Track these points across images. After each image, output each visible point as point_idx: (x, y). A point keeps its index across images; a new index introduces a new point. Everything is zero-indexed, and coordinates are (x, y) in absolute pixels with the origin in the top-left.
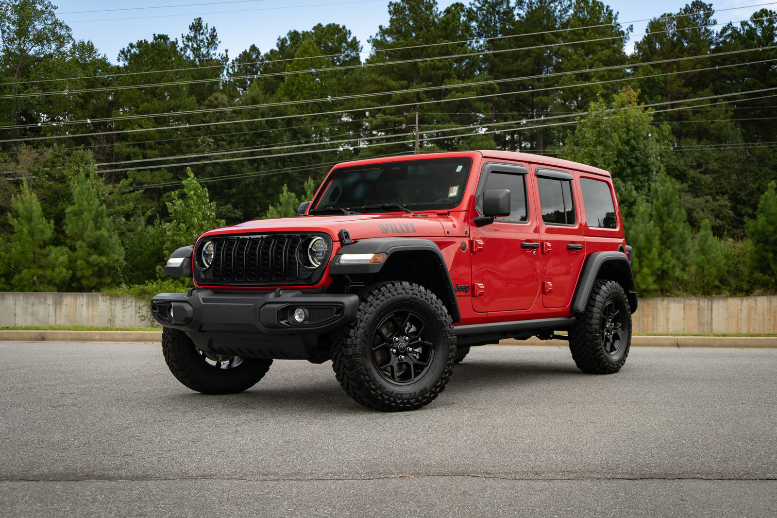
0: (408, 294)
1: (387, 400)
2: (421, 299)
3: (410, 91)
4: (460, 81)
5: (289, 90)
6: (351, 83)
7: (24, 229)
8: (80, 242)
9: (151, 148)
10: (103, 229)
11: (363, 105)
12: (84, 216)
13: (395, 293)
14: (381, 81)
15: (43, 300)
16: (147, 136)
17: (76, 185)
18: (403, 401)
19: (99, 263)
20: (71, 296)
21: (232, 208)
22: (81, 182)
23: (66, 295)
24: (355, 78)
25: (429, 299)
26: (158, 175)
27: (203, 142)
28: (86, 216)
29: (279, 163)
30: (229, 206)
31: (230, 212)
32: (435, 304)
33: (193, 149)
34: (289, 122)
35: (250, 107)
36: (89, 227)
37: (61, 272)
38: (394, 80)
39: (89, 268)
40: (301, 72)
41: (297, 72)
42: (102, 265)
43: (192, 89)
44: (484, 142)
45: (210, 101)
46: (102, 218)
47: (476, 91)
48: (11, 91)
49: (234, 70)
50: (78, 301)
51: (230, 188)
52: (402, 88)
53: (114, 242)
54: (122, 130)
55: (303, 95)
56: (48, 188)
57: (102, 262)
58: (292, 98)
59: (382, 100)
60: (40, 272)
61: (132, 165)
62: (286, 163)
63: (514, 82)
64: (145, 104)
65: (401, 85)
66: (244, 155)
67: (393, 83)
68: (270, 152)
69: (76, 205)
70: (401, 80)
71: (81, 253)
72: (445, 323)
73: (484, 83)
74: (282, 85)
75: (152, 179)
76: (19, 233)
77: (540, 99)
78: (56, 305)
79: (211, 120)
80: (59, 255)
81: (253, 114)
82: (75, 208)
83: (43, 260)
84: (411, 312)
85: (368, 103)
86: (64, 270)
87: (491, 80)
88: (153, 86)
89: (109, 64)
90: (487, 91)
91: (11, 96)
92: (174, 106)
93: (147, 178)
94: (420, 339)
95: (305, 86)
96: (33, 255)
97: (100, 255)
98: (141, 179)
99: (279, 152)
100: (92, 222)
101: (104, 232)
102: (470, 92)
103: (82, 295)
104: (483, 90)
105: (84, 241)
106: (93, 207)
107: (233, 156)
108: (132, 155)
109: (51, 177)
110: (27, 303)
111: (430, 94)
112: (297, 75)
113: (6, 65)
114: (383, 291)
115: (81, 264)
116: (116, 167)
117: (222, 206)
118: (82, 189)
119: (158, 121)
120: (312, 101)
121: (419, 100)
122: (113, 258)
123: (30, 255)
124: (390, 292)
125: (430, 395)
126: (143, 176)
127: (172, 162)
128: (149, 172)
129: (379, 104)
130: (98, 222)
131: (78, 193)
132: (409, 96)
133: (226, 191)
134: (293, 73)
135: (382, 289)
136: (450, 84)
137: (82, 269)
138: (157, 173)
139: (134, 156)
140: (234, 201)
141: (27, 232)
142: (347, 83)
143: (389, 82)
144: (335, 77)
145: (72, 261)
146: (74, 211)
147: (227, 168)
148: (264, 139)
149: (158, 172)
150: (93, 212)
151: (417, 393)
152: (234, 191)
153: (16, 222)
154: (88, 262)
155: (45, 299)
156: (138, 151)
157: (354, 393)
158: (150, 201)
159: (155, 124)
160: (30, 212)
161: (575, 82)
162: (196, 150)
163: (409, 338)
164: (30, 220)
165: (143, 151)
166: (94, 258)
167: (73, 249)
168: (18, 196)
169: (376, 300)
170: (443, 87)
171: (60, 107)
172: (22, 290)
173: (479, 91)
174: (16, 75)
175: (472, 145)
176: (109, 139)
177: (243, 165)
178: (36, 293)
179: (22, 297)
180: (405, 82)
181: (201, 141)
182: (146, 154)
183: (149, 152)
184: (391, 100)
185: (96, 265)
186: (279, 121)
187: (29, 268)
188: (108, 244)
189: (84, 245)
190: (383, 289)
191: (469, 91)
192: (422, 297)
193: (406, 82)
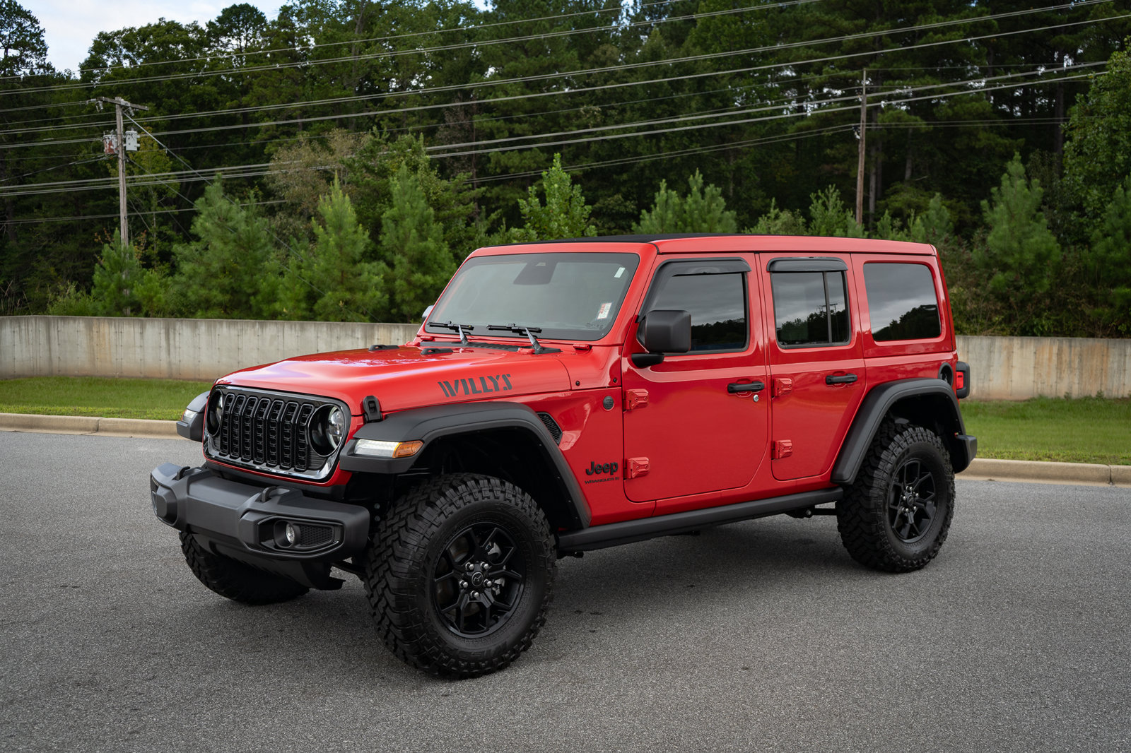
0: (498, 498)
1: (446, 661)
2: (516, 507)
3: (868, 34)
4: (940, 17)
5: (702, 38)
6: (789, 25)
7: (331, 239)
8: (399, 257)
9: (520, 121)
10: (429, 239)
11: (803, 55)
12: (405, 223)
13: (478, 495)
14: (828, 21)
15: (350, 333)
16: (515, 106)
17: (396, 182)
18: (469, 664)
19: (423, 284)
20: (384, 327)
21: (622, 200)
22: (403, 178)
23: (378, 326)
24: (795, 17)
25: (527, 508)
26: (529, 156)
27: (587, 112)
28: (408, 222)
29: (685, 138)
30: (619, 197)
31: (619, 205)
32: (534, 517)
33: (575, 122)
34: (701, 81)
35: (649, 64)
36: (411, 238)
37: (375, 296)
38: (846, 19)
39: (411, 290)
40: (719, 13)
41: (713, 14)
42: (427, 286)
43: (576, 40)
44: (974, 103)
45: (596, 56)
46: (428, 225)
47: (965, 31)
48: (350, 51)
49: (635, 11)
50: (393, 334)
51: (621, 173)
52: (858, 29)
53: (443, 256)
54: (484, 98)
55: (721, 43)
56: (365, 185)
57: (426, 282)
58: (706, 50)
59: (830, 49)
60: (348, 296)
61: (496, 146)
62: (694, 138)
63: (1022, 16)
64: (512, 63)
65: (856, 25)
66: (639, 129)
67: (845, 24)
68: (673, 125)
69: (395, 209)
70: (857, 19)
71: (401, 270)
72: (544, 547)
73: (977, 19)
74: (693, 31)
75: (520, 163)
76: (324, 244)
77: (1061, 38)
78: (366, 338)
79: (596, 82)
80: (373, 273)
81: (651, 74)
82: (395, 211)
83: (353, 281)
84: (497, 526)
85: (810, 53)
86: (378, 294)
87: (987, 13)
88: (523, 39)
89: (476, 10)
90: (981, 30)
91: (351, 59)
92: (549, 66)
93: (515, 161)
94: (504, 568)
95: (724, 31)
96: (340, 274)
97: (424, 274)
98: (506, 162)
99: (685, 123)
100: (414, 231)
101: (431, 244)
102: (954, 33)
103: (398, 327)
104: (973, 30)
105: (404, 255)
106: (417, 211)
107: (625, 131)
108: (495, 131)
109: (369, 170)
110: (331, 336)
111: (895, 39)
112: (714, 17)
113: (346, 16)
114: (461, 492)
115: (400, 285)
116: (477, 148)
117: (609, 196)
118: (403, 187)
119: (529, 86)
120: (733, 53)
121: (883, 47)
122: (442, 278)
123: (337, 273)
124: (471, 494)
125: (510, 655)
126: (509, 159)
127: (547, 140)
128: (516, 154)
129: (825, 54)
130: (423, 230)
131: (397, 192)
132: (866, 41)
133: (615, 176)
134: (707, 15)
135: (459, 488)
136: (926, 22)
137: (402, 292)
138: (527, 154)
139: (498, 133)
140: (623, 189)
141: (333, 243)
142: (784, 25)
143: (840, 22)
144: (766, 18)
145: (389, 280)
146: (394, 217)
147: (616, 147)
148: (666, 107)
149: (529, 152)
150: (417, 218)
151: (492, 652)
152: (625, 176)
153: (321, 229)
154: (409, 283)
155: (353, 331)
156: (503, 125)
157: (396, 646)
158: (520, 190)
159: (525, 90)
160: (339, 217)
161: (1115, 11)
162: (577, 122)
163: (489, 565)
164: (339, 228)
165: (510, 125)
166: (418, 276)
167: (391, 265)
168: (327, 197)
169: (450, 505)
170: (916, 28)
171: (408, 70)
172: (327, 320)
173: (968, 29)
174: (357, 29)
175: (956, 108)
176: (468, 111)
177: (637, 141)
178: (342, 323)
179: (325, 329)
180: (862, 22)
181: (584, 111)
182: (513, 129)
183: (517, 126)
184: (842, 48)
185: (420, 286)
186: (687, 81)
187: (335, 290)
188: (435, 259)
189: (405, 260)
190: (461, 488)
191: (954, 31)
192: (517, 505)
193: (864, 20)
